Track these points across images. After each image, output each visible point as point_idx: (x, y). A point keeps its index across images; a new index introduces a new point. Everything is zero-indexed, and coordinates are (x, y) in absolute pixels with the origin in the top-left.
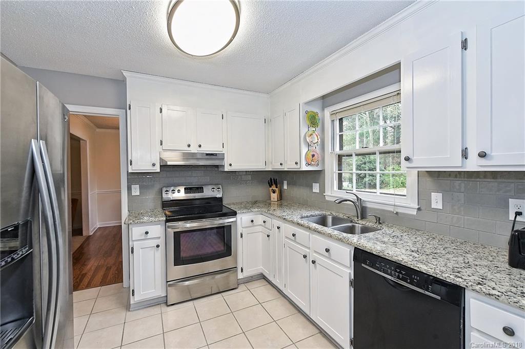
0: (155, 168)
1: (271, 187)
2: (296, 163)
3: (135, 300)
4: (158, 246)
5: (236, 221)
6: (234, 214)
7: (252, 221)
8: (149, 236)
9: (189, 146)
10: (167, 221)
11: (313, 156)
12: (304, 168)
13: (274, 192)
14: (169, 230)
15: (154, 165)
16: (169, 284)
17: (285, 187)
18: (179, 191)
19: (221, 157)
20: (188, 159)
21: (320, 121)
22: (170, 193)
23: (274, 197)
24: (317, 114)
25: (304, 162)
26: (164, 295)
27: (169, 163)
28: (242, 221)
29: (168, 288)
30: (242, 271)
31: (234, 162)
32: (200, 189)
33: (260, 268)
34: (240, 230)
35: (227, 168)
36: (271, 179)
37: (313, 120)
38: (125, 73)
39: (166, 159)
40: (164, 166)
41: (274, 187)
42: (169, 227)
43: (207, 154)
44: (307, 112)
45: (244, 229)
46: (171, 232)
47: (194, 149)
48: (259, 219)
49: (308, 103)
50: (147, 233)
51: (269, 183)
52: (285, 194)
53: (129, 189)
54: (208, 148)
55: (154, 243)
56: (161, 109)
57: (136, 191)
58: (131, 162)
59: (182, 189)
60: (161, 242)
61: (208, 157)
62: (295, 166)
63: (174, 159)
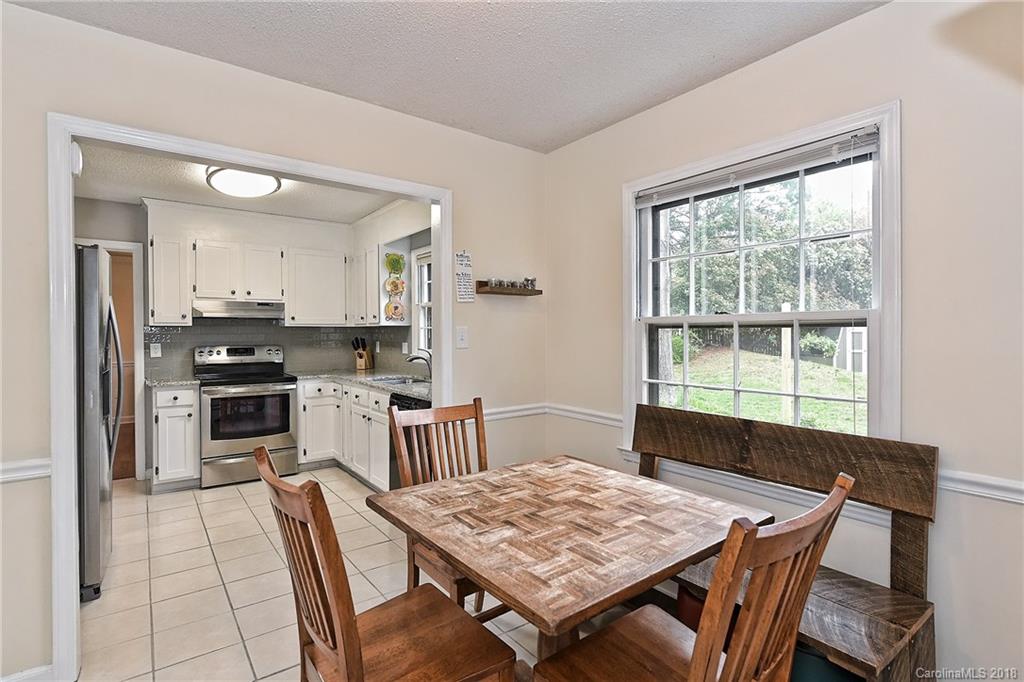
0: (185, 320)
1: (356, 350)
2: (375, 317)
3: (160, 479)
4: (190, 415)
5: (295, 389)
6: (293, 380)
7: (319, 390)
8: (178, 402)
9: (233, 293)
10: (202, 385)
11: (396, 308)
12: (384, 323)
13: (361, 357)
14: (204, 396)
15: (184, 317)
16: (204, 461)
17: (378, 351)
18: (219, 353)
19: (280, 307)
20: (232, 310)
21: (406, 266)
22: (206, 354)
23: (361, 363)
24: (401, 257)
25: (383, 316)
26: (197, 476)
27: (205, 315)
28: (305, 390)
29: (204, 467)
30: (305, 454)
31: (298, 315)
32: (250, 351)
33: (331, 452)
34: (302, 401)
35: (288, 323)
36: (357, 339)
37: (395, 265)
38: (146, 201)
39: (201, 310)
40: (199, 319)
41: (361, 351)
42: (204, 392)
43: (259, 304)
44: (387, 255)
45: (307, 401)
46: (207, 399)
47: (241, 297)
48: (329, 387)
49: (389, 245)
50: (176, 398)
51: (353, 344)
52: (378, 360)
53: (147, 347)
54: (259, 296)
55: (185, 411)
56: (194, 246)
57: (156, 351)
58: (153, 313)
59: (224, 350)
60: (194, 411)
61: (260, 307)
62: (374, 321)
63: (212, 309)
